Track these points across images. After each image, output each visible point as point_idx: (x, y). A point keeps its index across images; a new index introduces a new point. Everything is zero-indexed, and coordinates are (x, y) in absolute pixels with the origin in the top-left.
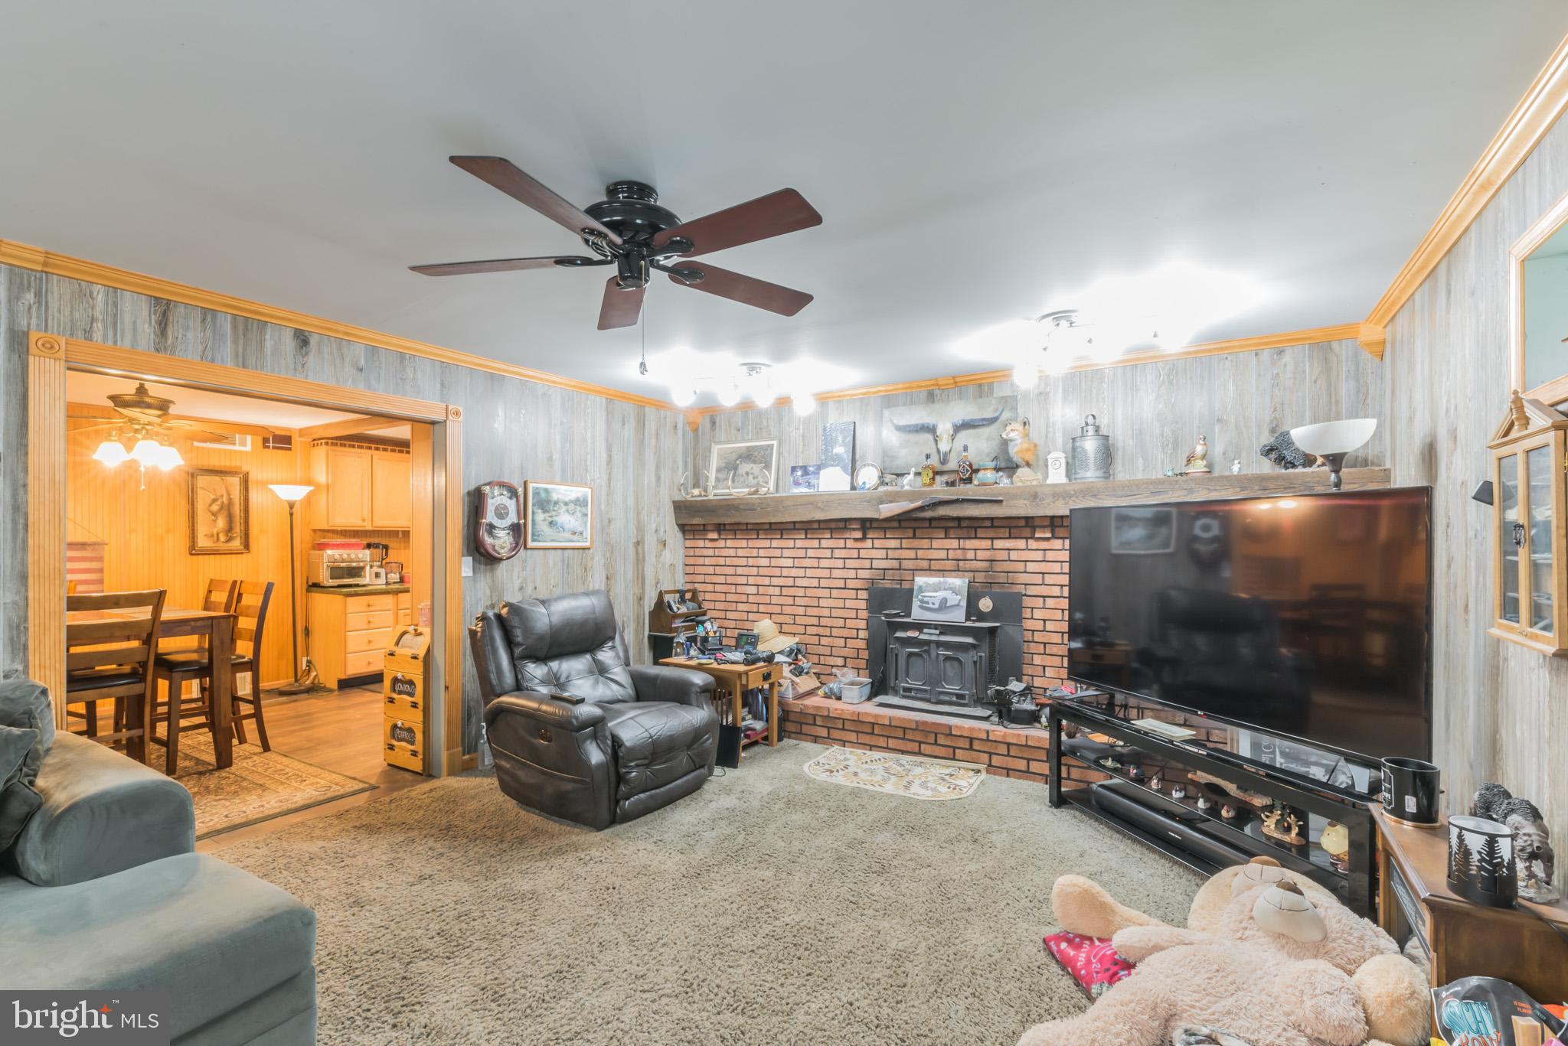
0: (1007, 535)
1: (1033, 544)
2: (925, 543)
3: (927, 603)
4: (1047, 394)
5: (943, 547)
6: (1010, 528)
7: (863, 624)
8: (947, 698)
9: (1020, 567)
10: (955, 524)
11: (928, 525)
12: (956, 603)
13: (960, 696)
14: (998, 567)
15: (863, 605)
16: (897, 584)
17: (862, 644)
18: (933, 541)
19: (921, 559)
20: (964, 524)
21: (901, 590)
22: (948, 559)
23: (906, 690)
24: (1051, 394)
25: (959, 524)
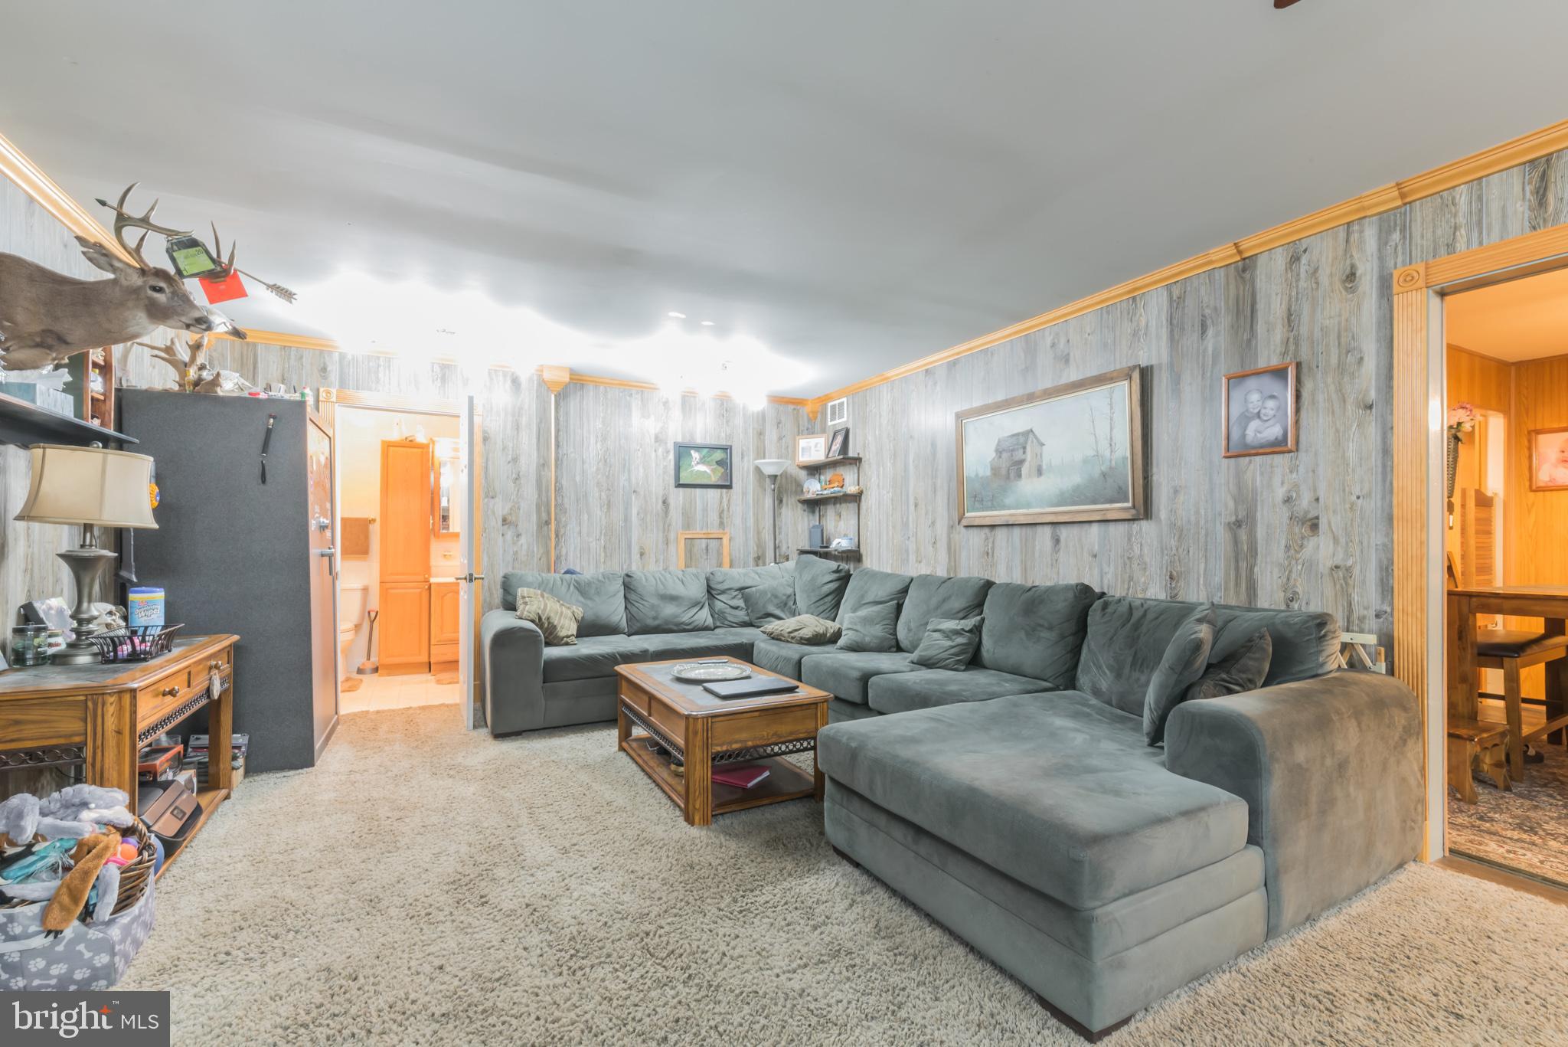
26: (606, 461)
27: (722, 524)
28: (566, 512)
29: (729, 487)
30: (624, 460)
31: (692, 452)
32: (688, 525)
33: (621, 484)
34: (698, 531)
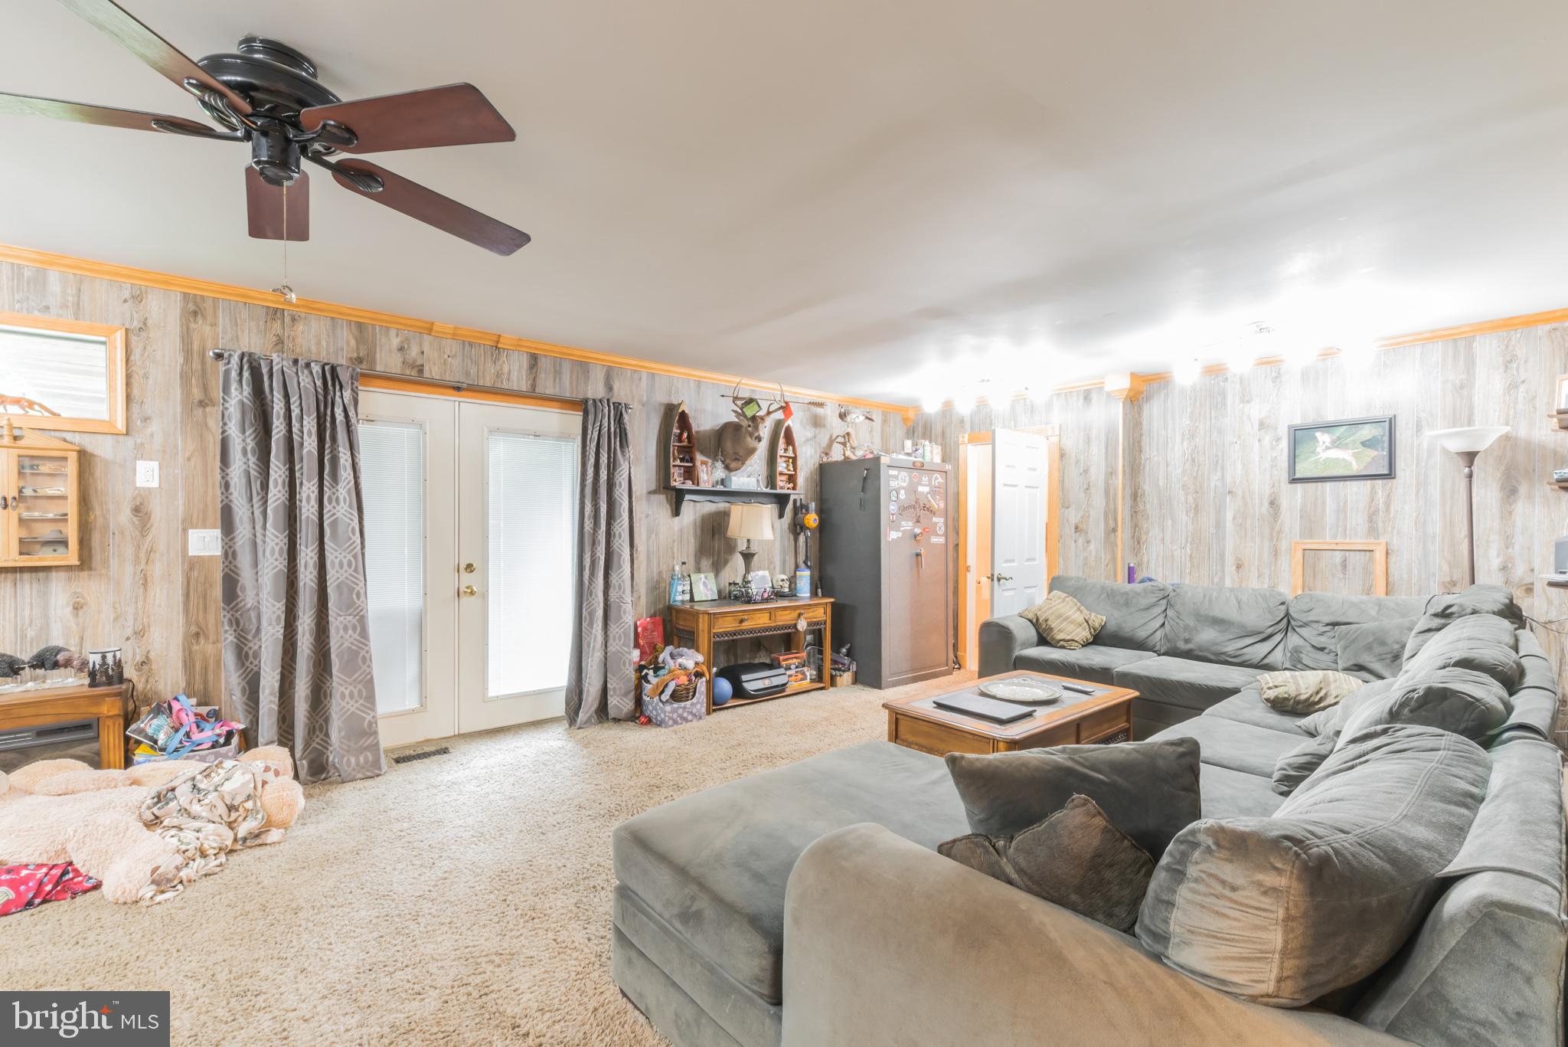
26: (1193, 460)
27: (1373, 530)
28: (1148, 519)
29: (1390, 475)
30: (1217, 456)
31: (1318, 434)
32: (1309, 530)
33: (1212, 484)
34: (1327, 540)
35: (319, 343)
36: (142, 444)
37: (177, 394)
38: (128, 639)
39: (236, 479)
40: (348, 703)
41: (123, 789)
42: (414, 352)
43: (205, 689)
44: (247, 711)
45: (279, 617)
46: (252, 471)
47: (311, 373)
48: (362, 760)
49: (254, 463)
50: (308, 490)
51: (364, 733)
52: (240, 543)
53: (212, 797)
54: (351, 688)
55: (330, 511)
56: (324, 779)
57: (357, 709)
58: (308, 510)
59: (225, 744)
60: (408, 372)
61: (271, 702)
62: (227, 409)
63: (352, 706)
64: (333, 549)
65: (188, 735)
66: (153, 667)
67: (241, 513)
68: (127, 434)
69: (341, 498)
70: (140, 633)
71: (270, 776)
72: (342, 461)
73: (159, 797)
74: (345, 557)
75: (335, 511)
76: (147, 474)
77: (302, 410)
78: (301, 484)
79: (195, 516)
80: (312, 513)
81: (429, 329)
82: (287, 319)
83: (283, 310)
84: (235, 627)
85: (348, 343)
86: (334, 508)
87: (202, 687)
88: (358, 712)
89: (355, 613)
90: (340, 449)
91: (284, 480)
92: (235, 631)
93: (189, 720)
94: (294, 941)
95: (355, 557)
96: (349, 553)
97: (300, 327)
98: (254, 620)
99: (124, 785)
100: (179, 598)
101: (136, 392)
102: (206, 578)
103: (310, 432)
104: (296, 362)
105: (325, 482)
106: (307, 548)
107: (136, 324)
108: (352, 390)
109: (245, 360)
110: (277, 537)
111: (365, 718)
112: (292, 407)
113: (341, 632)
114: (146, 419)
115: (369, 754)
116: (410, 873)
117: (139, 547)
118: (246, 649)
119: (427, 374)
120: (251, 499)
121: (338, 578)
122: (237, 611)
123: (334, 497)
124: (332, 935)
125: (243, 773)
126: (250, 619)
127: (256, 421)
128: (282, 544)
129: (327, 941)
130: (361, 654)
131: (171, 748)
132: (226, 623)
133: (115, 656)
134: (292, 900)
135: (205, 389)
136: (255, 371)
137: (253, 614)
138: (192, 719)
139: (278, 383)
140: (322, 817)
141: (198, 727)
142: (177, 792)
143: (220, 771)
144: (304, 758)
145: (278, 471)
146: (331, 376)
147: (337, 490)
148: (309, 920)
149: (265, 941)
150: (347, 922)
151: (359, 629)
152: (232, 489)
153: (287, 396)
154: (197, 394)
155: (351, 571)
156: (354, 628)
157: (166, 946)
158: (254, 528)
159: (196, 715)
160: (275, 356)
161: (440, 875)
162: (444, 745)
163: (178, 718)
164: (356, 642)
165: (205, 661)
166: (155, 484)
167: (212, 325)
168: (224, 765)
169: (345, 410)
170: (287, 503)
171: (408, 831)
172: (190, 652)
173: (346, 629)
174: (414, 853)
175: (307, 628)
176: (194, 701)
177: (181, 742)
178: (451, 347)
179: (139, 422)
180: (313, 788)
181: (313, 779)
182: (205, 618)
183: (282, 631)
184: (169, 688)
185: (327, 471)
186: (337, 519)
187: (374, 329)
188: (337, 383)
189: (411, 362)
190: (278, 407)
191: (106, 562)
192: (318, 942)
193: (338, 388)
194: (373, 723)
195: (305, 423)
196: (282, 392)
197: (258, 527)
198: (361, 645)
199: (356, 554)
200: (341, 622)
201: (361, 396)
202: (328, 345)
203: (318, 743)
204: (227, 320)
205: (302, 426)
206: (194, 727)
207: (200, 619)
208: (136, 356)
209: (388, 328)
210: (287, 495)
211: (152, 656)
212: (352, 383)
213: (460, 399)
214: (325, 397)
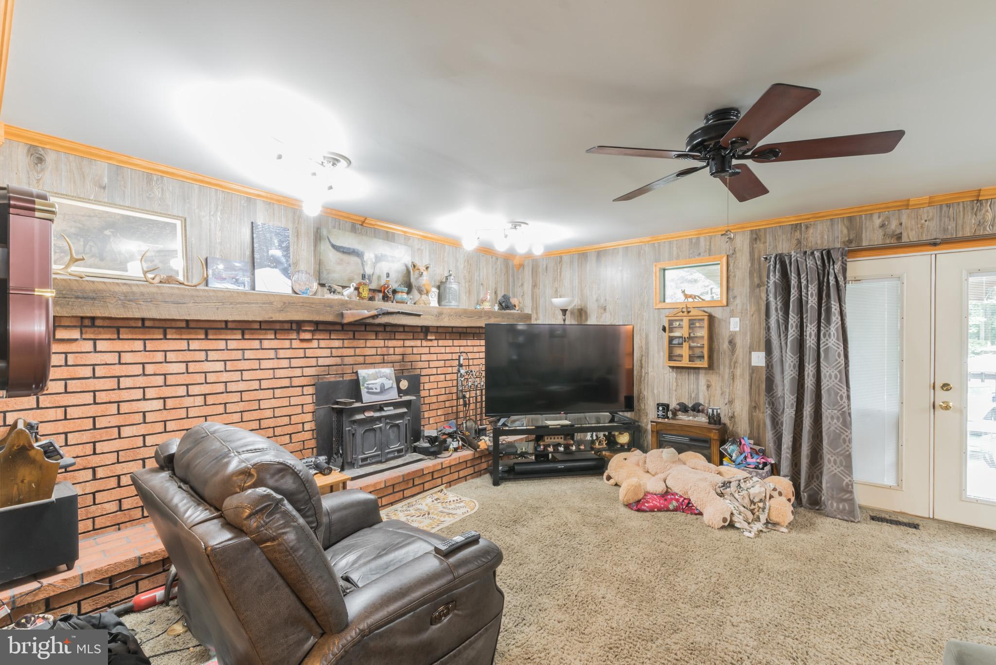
0: (412, 337)
1: (425, 343)
2: (361, 343)
3: (372, 389)
4: (422, 250)
5: (374, 345)
6: (413, 332)
7: (309, 417)
8: (392, 455)
9: (418, 358)
10: (381, 329)
11: (364, 329)
12: (391, 386)
13: (399, 451)
14: (407, 358)
15: (309, 399)
16: (340, 377)
17: (308, 435)
18: (368, 341)
19: (358, 356)
20: (388, 329)
21: (343, 381)
22: (377, 355)
23: (363, 460)
24: (424, 251)
25: (385, 329)
35: (822, 237)
36: (733, 310)
37: (747, 282)
38: (726, 404)
39: (773, 325)
40: (832, 466)
41: (713, 474)
42: (893, 225)
43: (759, 436)
44: (776, 454)
45: (792, 404)
46: (780, 320)
47: (814, 258)
48: (841, 506)
49: (782, 316)
50: (810, 329)
51: (846, 491)
52: (775, 360)
53: (744, 493)
54: (835, 457)
55: (824, 342)
56: (818, 510)
57: (839, 472)
58: (810, 342)
59: (763, 469)
60: (888, 241)
61: (787, 453)
62: (769, 287)
63: (837, 470)
64: (825, 366)
65: (745, 458)
66: (736, 420)
67: (775, 343)
68: (727, 305)
69: (832, 333)
70: (731, 402)
71: (775, 494)
72: (833, 310)
73: (724, 483)
74: (833, 372)
75: (828, 342)
76: (735, 325)
77: (808, 281)
78: (807, 326)
79: (755, 346)
80: (813, 344)
81: (906, 205)
82: (803, 228)
83: (801, 223)
84: (771, 406)
85: (842, 232)
86: (827, 340)
87: (757, 435)
88: (839, 474)
89: (839, 409)
90: (832, 302)
91: (797, 324)
92: (771, 408)
93: (747, 450)
94: (751, 585)
95: (840, 372)
96: (836, 369)
97: (811, 231)
98: (782, 404)
99: (715, 473)
100: (747, 387)
101: (731, 285)
102: (759, 378)
103: (812, 294)
104: (805, 253)
105: (822, 324)
106: (809, 365)
107: (731, 252)
108: (843, 262)
109: (778, 258)
110: (792, 358)
111: (844, 480)
112: (802, 281)
113: (829, 420)
114: (735, 297)
115: (846, 505)
116: (834, 591)
117: (731, 360)
118: (777, 419)
119: (905, 239)
120: (780, 336)
121: (828, 385)
122: (773, 398)
123: (828, 333)
124: (769, 594)
125: (761, 487)
126: (780, 402)
127: (783, 291)
128: (795, 362)
129: (765, 596)
130: (843, 437)
131: (737, 462)
132: (767, 404)
133: (717, 411)
134: (762, 565)
135: (760, 277)
136: (782, 263)
137: (781, 400)
138: (749, 450)
139: (794, 269)
140: (803, 530)
141: (751, 455)
142: (731, 484)
143: (751, 481)
144: (806, 492)
145: (793, 319)
146: (827, 256)
147: (830, 329)
148: (763, 580)
149: (739, 576)
150: (781, 593)
151: (841, 420)
152: (771, 331)
153: (799, 275)
154: (756, 281)
155: (837, 381)
156: (838, 418)
157: (703, 553)
158: (782, 352)
159: (751, 448)
160: (793, 253)
161: (853, 604)
162: (917, 522)
163: (743, 448)
164: (839, 428)
165: (759, 421)
166: (738, 329)
167: (763, 243)
168: (753, 479)
169: (836, 277)
170: (799, 337)
171: (850, 565)
172: (752, 416)
173: (832, 418)
174: (845, 581)
175: (808, 413)
176: (752, 442)
177: (742, 461)
178: (928, 212)
179: (732, 300)
180: (809, 512)
181: (810, 507)
182: (759, 399)
183: (794, 413)
184: (742, 432)
185: (823, 317)
186: (829, 347)
187: (860, 216)
188: (831, 261)
189: (891, 233)
190: (794, 282)
191: (718, 366)
192: (761, 593)
193: (831, 263)
194: (851, 484)
195: (809, 289)
196: (796, 273)
197: (784, 351)
198: (842, 431)
199: (840, 370)
200: (829, 414)
201: (850, 266)
202: (828, 236)
203: (815, 486)
204: (771, 238)
205: (808, 291)
206: (749, 454)
207: (757, 399)
208: (731, 268)
209: (871, 214)
210: (799, 333)
211: (736, 414)
212: (842, 258)
213: (936, 252)
214: (824, 271)
